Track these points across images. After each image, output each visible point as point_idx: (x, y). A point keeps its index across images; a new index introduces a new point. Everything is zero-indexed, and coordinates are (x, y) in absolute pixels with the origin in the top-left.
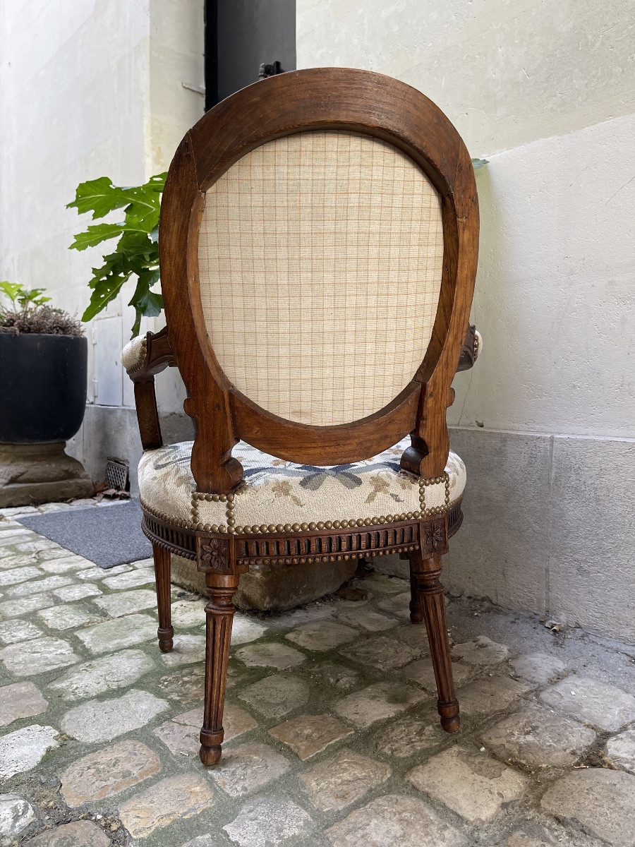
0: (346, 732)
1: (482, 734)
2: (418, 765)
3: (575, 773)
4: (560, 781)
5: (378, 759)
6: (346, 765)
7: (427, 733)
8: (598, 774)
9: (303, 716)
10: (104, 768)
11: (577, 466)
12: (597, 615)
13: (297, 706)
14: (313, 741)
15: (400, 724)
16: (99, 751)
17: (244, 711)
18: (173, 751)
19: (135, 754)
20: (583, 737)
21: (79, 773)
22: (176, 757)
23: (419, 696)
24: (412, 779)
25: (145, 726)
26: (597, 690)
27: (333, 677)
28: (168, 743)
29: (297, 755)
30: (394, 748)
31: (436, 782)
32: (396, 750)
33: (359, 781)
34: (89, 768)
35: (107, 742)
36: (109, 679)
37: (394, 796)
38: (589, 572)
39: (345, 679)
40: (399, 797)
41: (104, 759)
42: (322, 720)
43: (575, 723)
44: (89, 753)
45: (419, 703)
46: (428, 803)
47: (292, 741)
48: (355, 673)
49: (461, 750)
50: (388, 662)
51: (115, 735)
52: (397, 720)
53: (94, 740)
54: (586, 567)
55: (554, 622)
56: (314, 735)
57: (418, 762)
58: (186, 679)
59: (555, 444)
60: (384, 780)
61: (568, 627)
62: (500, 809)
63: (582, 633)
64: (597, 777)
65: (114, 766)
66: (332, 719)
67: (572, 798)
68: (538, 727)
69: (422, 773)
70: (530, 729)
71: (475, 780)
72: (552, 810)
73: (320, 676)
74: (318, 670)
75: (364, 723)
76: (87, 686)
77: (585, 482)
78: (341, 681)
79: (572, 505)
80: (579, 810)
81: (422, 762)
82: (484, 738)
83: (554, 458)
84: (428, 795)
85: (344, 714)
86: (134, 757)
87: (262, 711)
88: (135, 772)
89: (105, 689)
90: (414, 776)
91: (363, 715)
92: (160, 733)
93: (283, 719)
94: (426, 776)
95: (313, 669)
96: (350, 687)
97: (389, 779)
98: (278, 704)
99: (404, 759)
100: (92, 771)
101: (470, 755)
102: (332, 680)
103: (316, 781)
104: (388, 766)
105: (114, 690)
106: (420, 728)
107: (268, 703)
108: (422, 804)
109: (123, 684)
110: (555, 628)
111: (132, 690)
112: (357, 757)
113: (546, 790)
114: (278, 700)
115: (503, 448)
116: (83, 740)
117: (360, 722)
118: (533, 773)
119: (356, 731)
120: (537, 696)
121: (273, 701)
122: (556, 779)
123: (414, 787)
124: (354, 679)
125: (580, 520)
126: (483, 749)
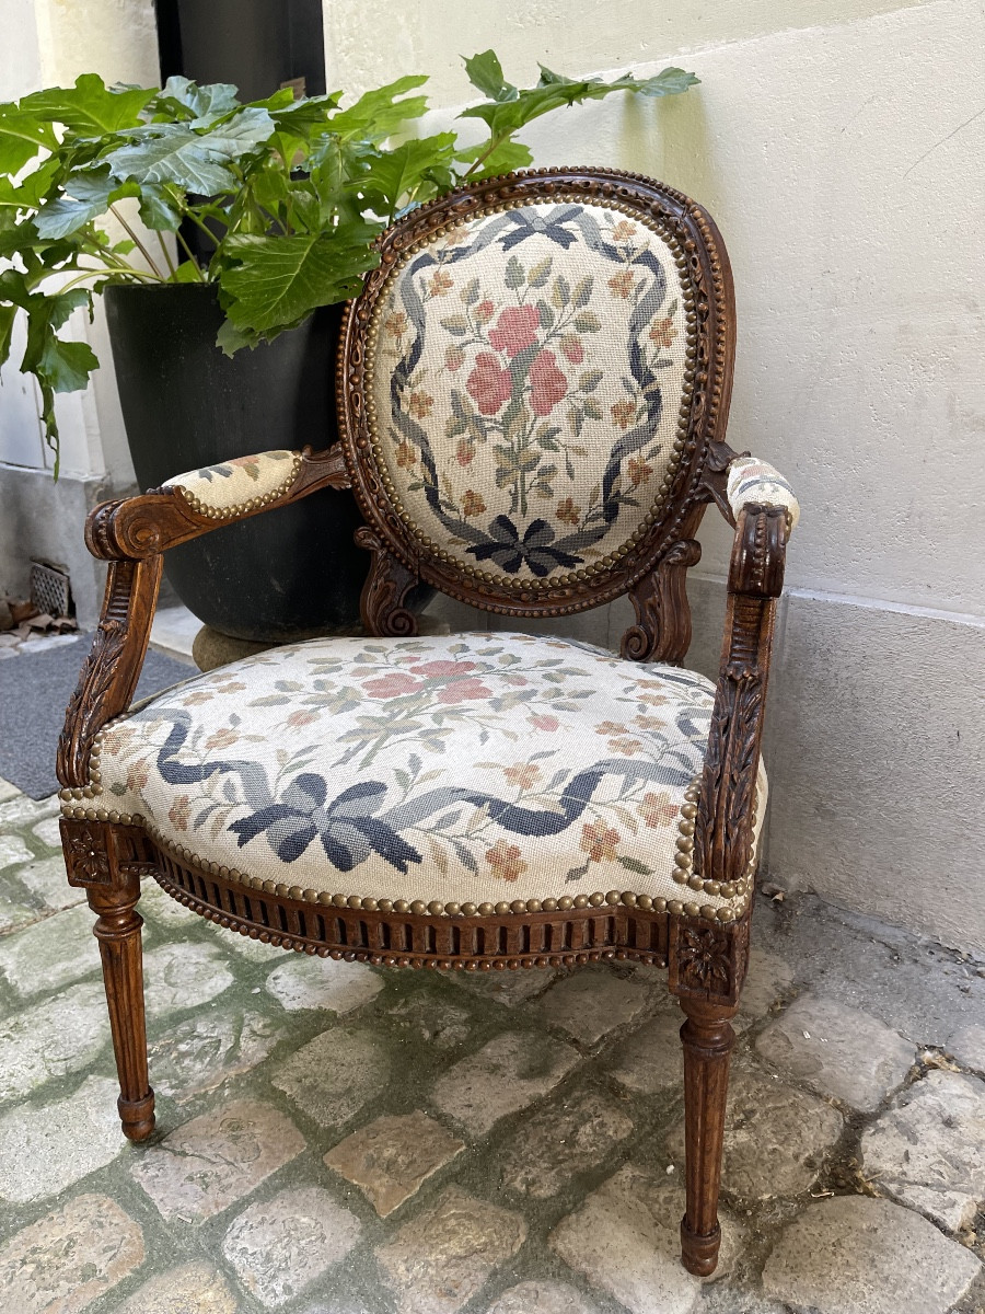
0: (452, 1150)
1: (668, 1134)
2: (569, 1213)
3: (814, 1208)
4: (792, 1229)
5: (504, 1203)
6: (453, 1222)
7: (583, 1139)
8: (850, 1209)
9: (381, 1119)
10: (49, 1261)
11: (826, 647)
12: (844, 878)
13: (371, 1097)
14: (399, 1174)
15: (540, 1123)
16: (39, 1222)
17: (282, 1114)
18: (165, 1214)
19: (101, 1225)
20: (824, 1128)
21: (7, 1274)
22: (169, 1226)
23: (569, 1058)
24: (561, 1247)
25: (117, 1159)
26: (842, 1024)
27: (428, 1027)
28: (155, 1196)
29: (373, 1208)
30: (530, 1177)
31: (597, 1248)
32: (533, 1182)
33: (475, 1257)
34: (24, 1262)
35: (51, 1200)
36: (52, 1056)
37: (531, 1285)
38: (834, 814)
39: (448, 1031)
40: (540, 1286)
41: (50, 1239)
42: (413, 1126)
43: (811, 1100)
44: (23, 1226)
45: (568, 1073)
46: (586, 1292)
47: (363, 1178)
48: (465, 1016)
49: (637, 1173)
50: (517, 987)
51: (66, 1184)
52: (533, 1115)
53: (29, 1196)
54: (830, 807)
55: (776, 886)
56: (400, 1160)
57: (569, 1207)
58: (183, 1047)
59: (791, 607)
60: (516, 1250)
61: (799, 894)
62: (700, 1298)
63: (817, 902)
64: (846, 1216)
65: (67, 1253)
66: (429, 1121)
67: (811, 1264)
68: (753, 1112)
69: (576, 1231)
70: (742, 1116)
71: (659, 1240)
72: (780, 1292)
73: (408, 1024)
74: (403, 1012)
75: (481, 1126)
76: (12, 1075)
77: (836, 675)
78: (442, 1036)
79: (813, 708)
80: (822, 1291)
81: (575, 1205)
82: (672, 1144)
83: (787, 631)
84: (585, 1277)
85: (447, 1110)
86: (99, 1231)
87: (312, 1112)
88: (102, 1266)
89: (43, 1078)
90: (563, 1239)
91: (479, 1108)
92: (141, 1174)
93: (350, 1128)
94: (582, 1236)
95: (394, 1011)
96: (457, 1046)
97: (523, 1247)
98: (339, 1096)
99: (545, 1200)
100: (30, 1268)
101: (650, 1184)
102: (427, 1035)
103: (406, 1261)
104: (521, 1218)
105: (60, 1080)
106: (571, 1130)
107: (324, 1093)
108: (577, 1295)
109: (76, 1065)
110: (777, 897)
111: (91, 1077)
112: (472, 1202)
113: (770, 1250)
114: (340, 1087)
115: (704, 607)
116: (12, 1199)
117: (476, 1125)
118: (749, 1213)
119: (468, 1146)
120: (752, 1044)
121: (329, 1087)
122: (786, 1224)
123: (564, 1263)
124: (464, 1029)
125: (825, 733)
126: (671, 1169)
